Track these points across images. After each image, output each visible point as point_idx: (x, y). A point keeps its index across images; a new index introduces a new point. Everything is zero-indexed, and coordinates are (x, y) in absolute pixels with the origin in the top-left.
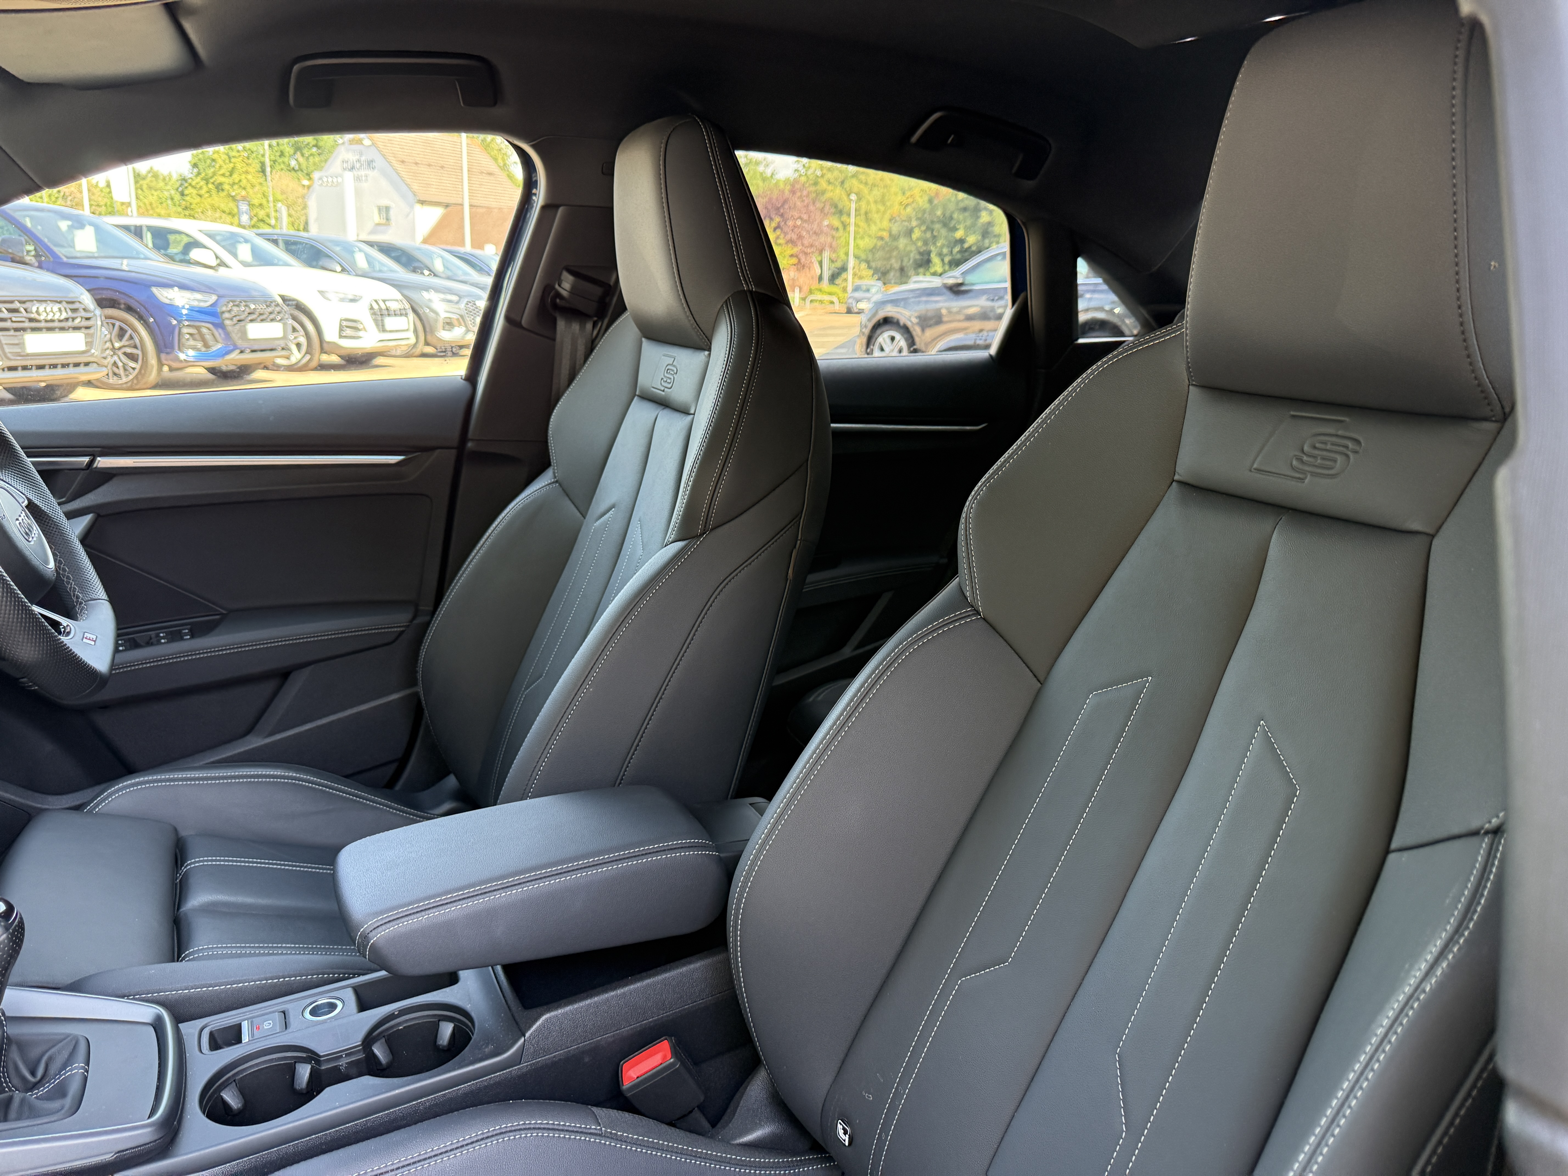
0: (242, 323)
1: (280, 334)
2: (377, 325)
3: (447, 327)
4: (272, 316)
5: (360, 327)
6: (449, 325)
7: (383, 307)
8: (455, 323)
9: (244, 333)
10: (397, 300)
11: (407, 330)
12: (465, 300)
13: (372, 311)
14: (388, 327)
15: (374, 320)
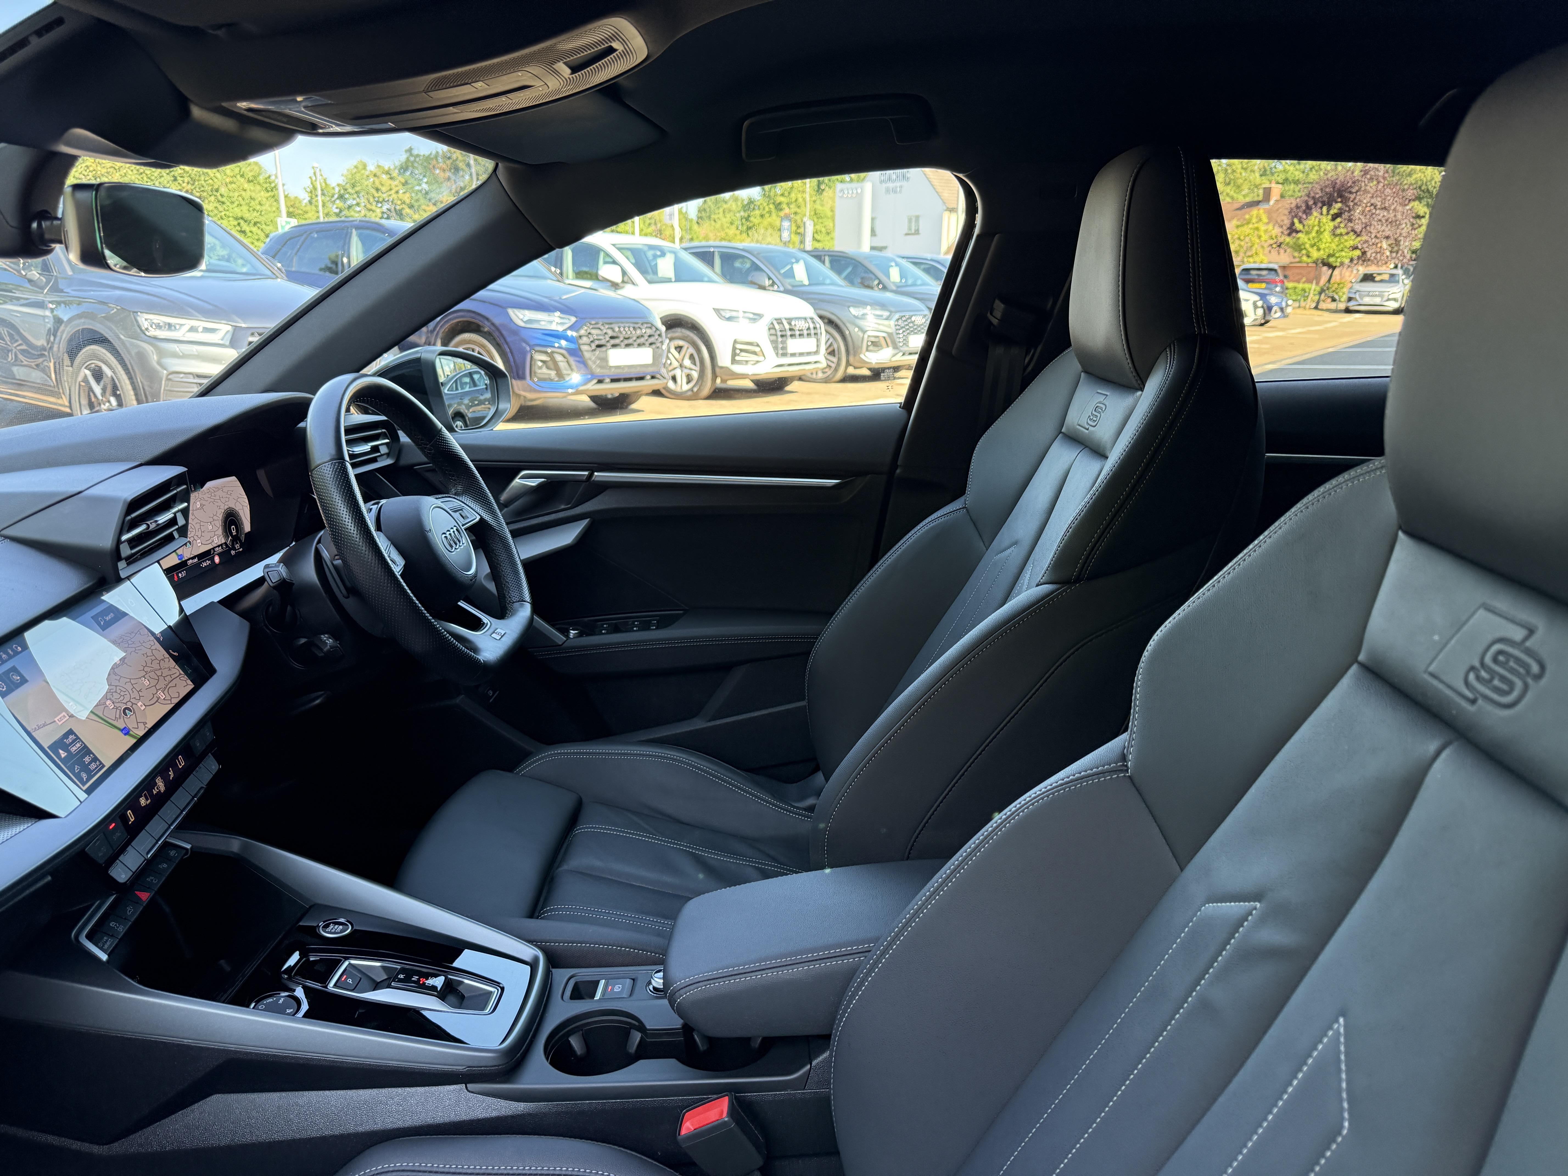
0: (604, 349)
1: (650, 361)
2: (776, 348)
3: (871, 348)
4: (642, 340)
5: (757, 349)
6: (876, 344)
7: (787, 327)
8: (883, 342)
9: (605, 360)
10: (805, 319)
11: (816, 353)
12: (897, 316)
13: (773, 332)
14: (790, 350)
15: (772, 342)
